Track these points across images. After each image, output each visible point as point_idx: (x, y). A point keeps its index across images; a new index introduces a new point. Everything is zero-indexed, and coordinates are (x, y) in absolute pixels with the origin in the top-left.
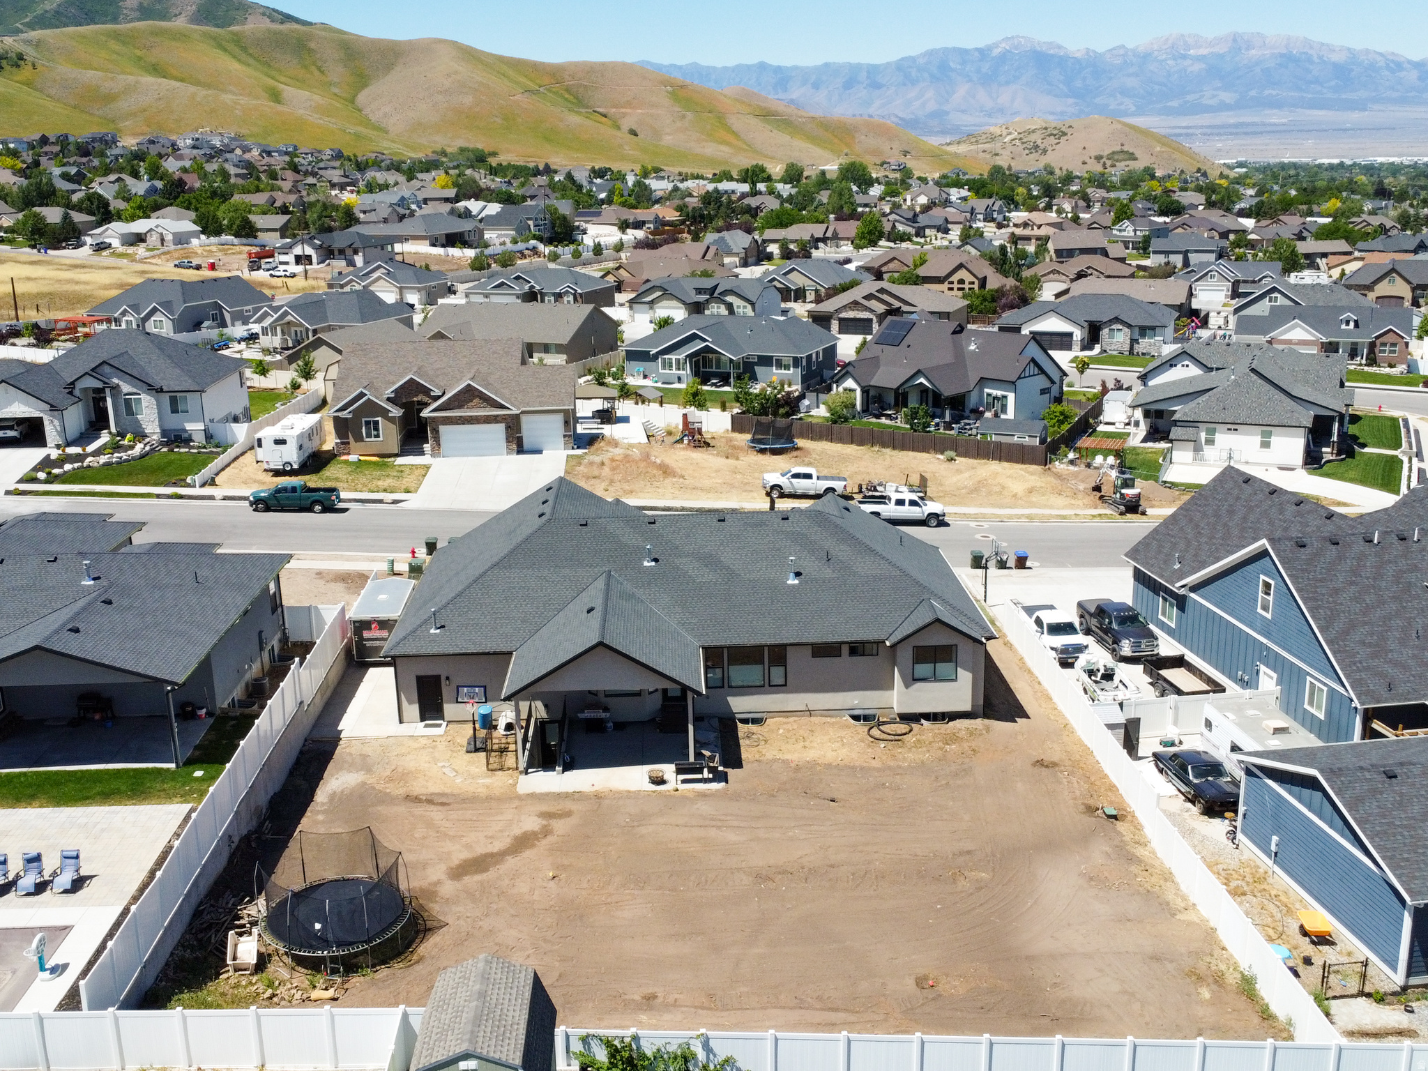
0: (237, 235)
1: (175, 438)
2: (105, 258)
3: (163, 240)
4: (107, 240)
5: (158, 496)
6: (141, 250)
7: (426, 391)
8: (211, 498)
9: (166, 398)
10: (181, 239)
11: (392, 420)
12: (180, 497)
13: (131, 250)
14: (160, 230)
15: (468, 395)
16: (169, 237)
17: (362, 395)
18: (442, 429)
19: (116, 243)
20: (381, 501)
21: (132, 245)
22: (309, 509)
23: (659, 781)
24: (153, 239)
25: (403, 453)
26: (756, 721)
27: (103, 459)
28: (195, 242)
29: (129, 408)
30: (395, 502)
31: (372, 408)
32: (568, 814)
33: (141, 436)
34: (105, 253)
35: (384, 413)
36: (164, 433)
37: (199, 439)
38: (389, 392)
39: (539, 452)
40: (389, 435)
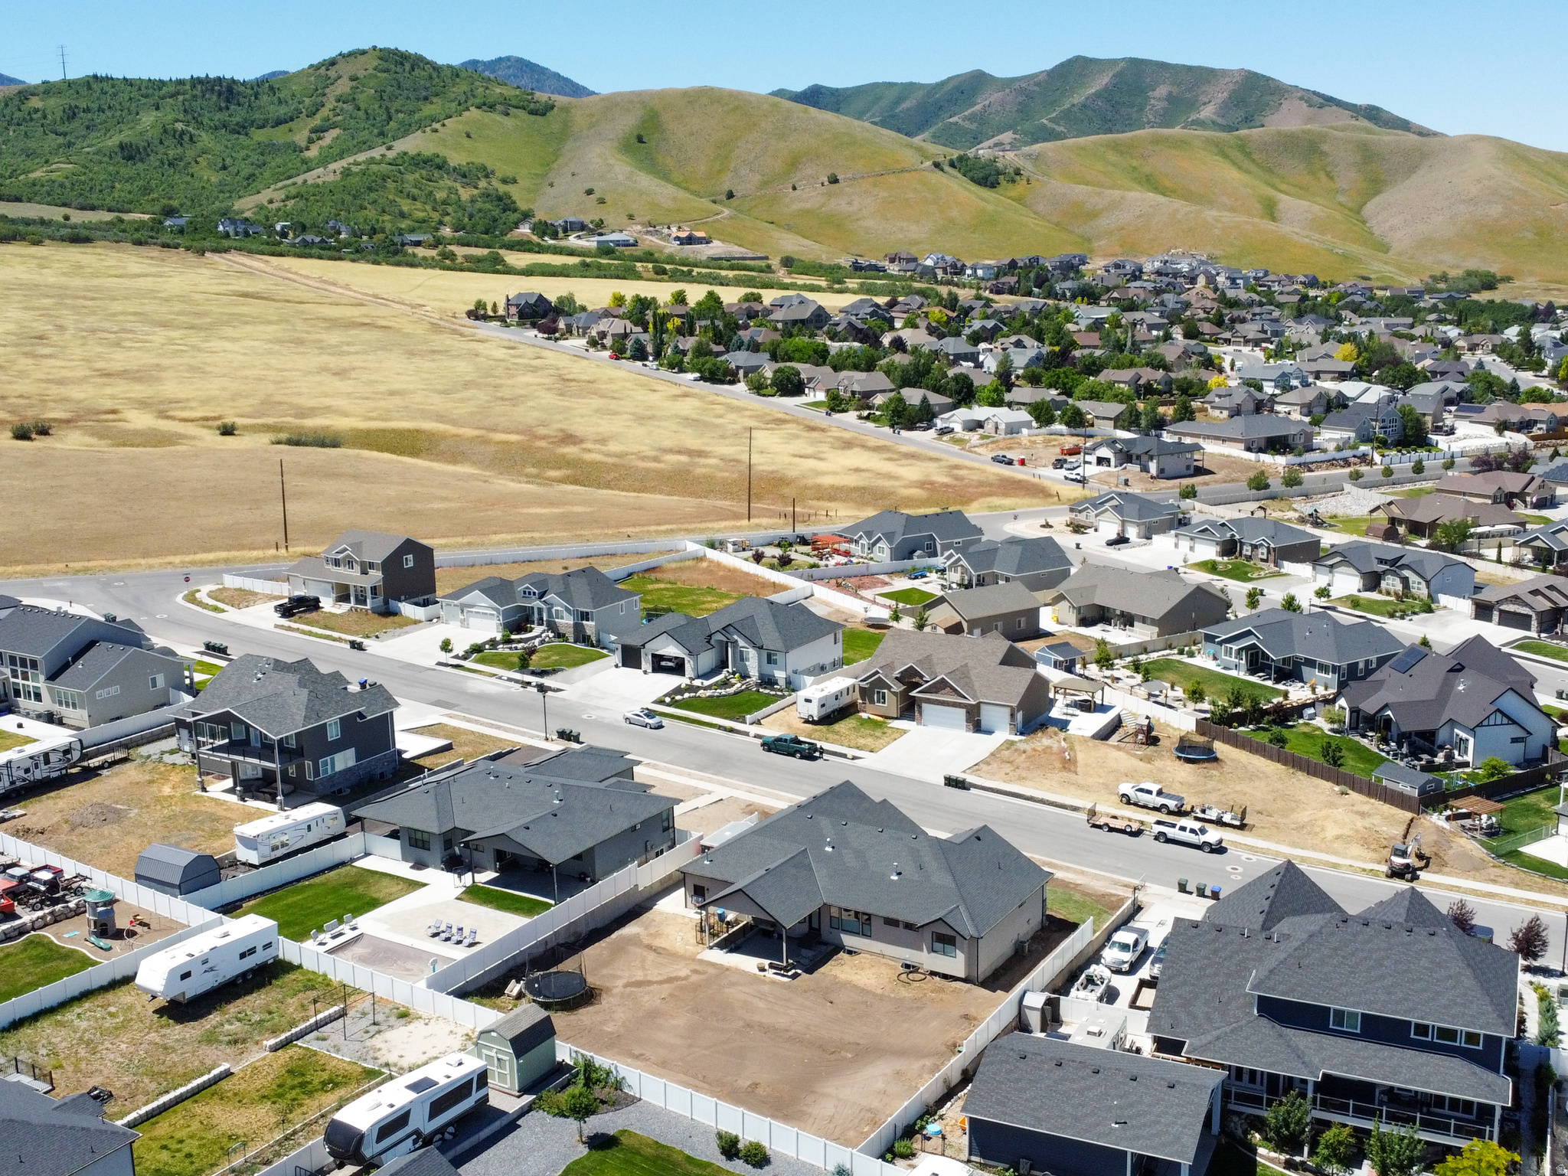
0: (1068, 424)
1: (768, 681)
2: (945, 443)
3: (997, 428)
4: (952, 426)
5: (720, 727)
6: (974, 437)
7: (922, 677)
8: (747, 734)
9: (765, 654)
10: (1013, 429)
11: (895, 693)
12: (732, 730)
13: (967, 435)
14: (995, 419)
15: (942, 685)
16: (1002, 427)
17: (877, 673)
18: (924, 706)
19: (958, 428)
20: (844, 756)
21: (971, 430)
22: (793, 755)
23: (762, 970)
24: (989, 427)
25: (901, 717)
26: (850, 952)
27: (709, 693)
28: (1025, 431)
29: (742, 658)
30: (854, 758)
31: (880, 684)
32: (704, 973)
33: (745, 676)
34: (946, 438)
35: (889, 688)
36: (761, 676)
37: (782, 683)
38: (896, 674)
39: (990, 732)
40: (891, 705)
